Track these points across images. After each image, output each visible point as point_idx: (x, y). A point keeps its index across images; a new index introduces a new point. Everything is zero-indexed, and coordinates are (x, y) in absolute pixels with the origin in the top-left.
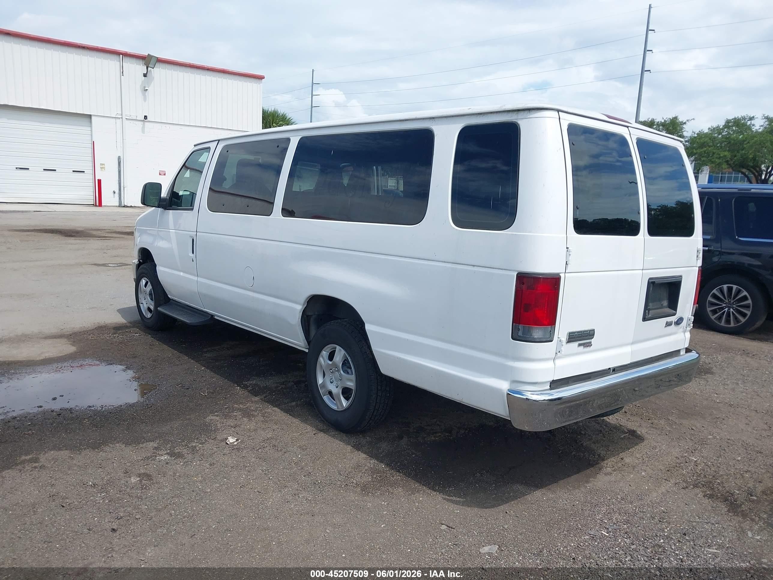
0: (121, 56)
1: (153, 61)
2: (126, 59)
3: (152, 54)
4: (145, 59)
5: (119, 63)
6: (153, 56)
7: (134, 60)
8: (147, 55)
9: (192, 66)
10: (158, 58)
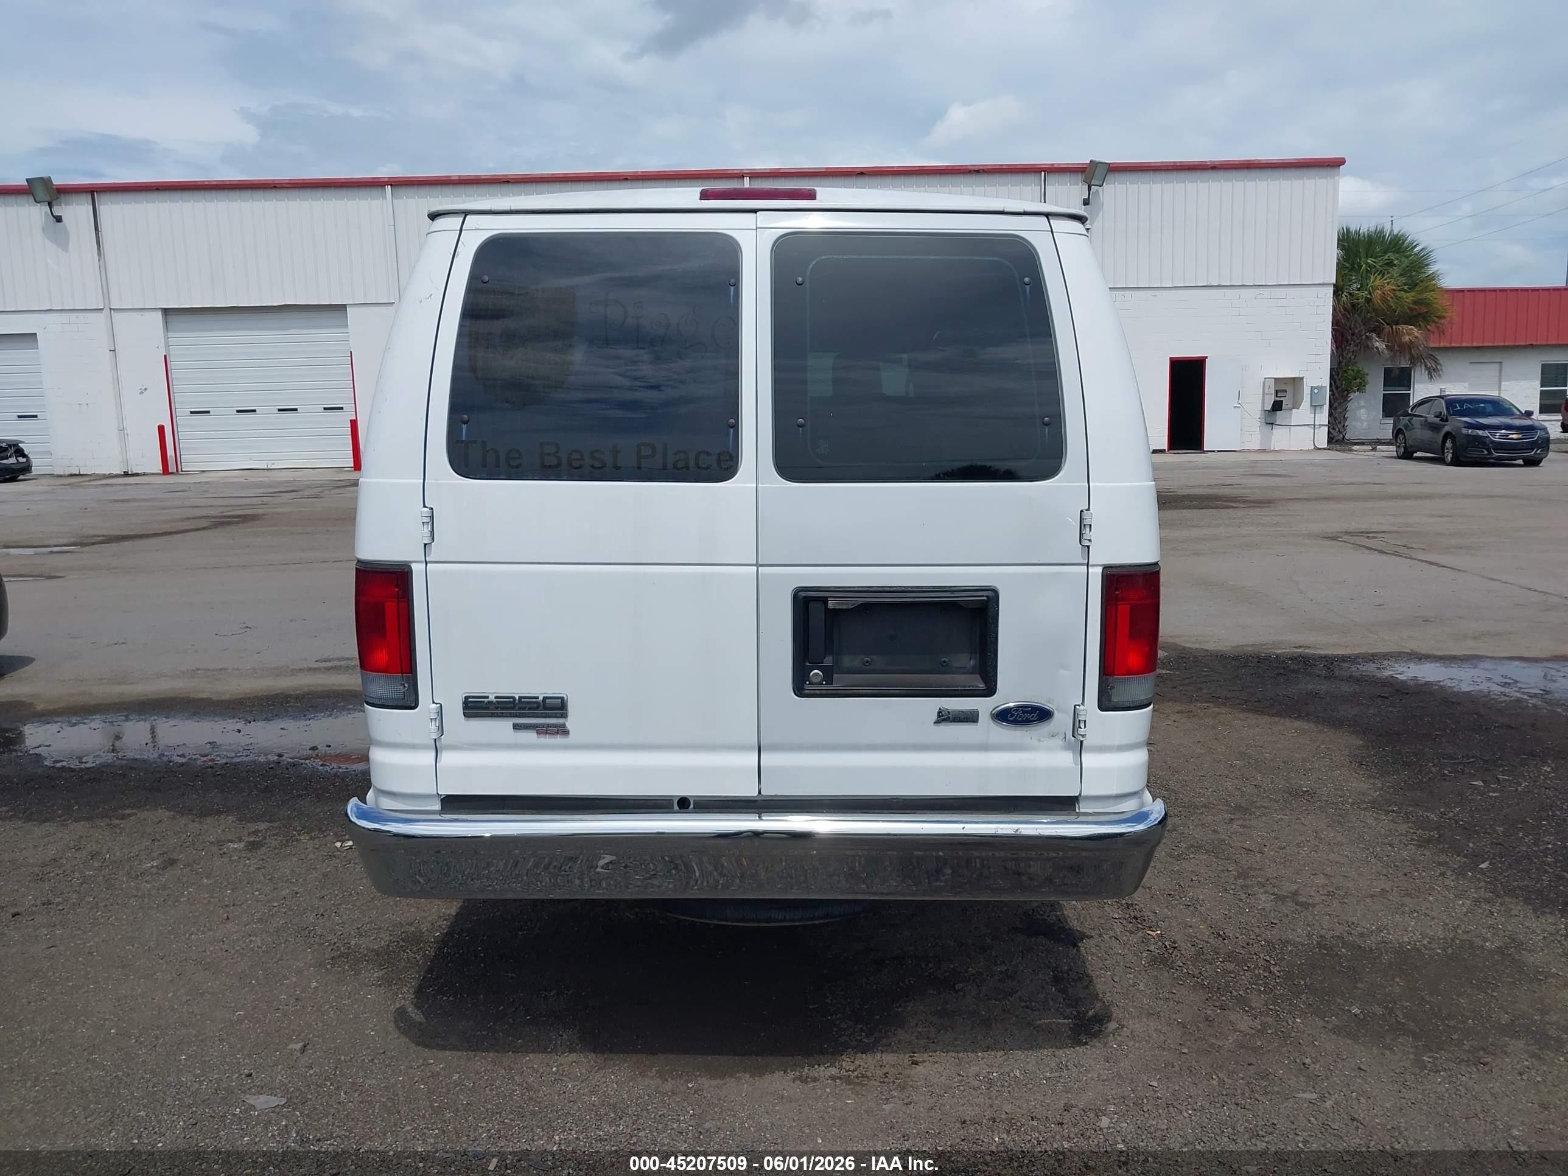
0: (1043, 173)
1: (1099, 172)
2: (1051, 178)
3: (1097, 159)
4: (1085, 171)
5: (1039, 187)
6: (1099, 163)
7: (1066, 177)
8: (1089, 162)
9: (1179, 167)
10: (1109, 164)
